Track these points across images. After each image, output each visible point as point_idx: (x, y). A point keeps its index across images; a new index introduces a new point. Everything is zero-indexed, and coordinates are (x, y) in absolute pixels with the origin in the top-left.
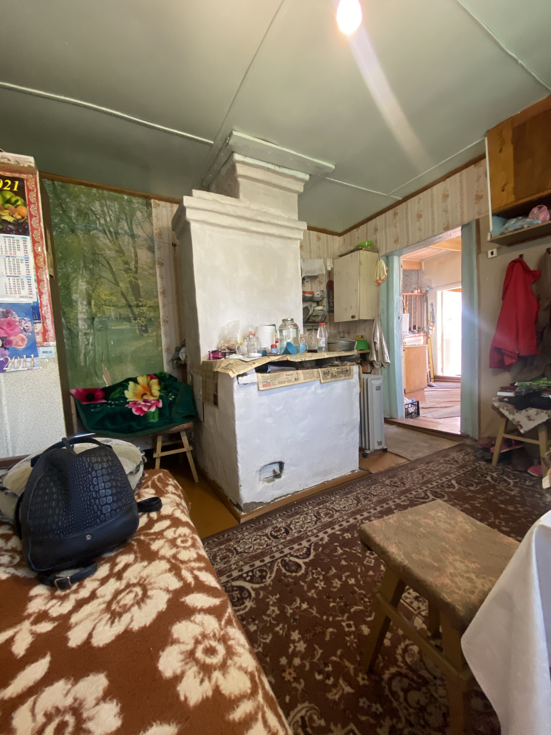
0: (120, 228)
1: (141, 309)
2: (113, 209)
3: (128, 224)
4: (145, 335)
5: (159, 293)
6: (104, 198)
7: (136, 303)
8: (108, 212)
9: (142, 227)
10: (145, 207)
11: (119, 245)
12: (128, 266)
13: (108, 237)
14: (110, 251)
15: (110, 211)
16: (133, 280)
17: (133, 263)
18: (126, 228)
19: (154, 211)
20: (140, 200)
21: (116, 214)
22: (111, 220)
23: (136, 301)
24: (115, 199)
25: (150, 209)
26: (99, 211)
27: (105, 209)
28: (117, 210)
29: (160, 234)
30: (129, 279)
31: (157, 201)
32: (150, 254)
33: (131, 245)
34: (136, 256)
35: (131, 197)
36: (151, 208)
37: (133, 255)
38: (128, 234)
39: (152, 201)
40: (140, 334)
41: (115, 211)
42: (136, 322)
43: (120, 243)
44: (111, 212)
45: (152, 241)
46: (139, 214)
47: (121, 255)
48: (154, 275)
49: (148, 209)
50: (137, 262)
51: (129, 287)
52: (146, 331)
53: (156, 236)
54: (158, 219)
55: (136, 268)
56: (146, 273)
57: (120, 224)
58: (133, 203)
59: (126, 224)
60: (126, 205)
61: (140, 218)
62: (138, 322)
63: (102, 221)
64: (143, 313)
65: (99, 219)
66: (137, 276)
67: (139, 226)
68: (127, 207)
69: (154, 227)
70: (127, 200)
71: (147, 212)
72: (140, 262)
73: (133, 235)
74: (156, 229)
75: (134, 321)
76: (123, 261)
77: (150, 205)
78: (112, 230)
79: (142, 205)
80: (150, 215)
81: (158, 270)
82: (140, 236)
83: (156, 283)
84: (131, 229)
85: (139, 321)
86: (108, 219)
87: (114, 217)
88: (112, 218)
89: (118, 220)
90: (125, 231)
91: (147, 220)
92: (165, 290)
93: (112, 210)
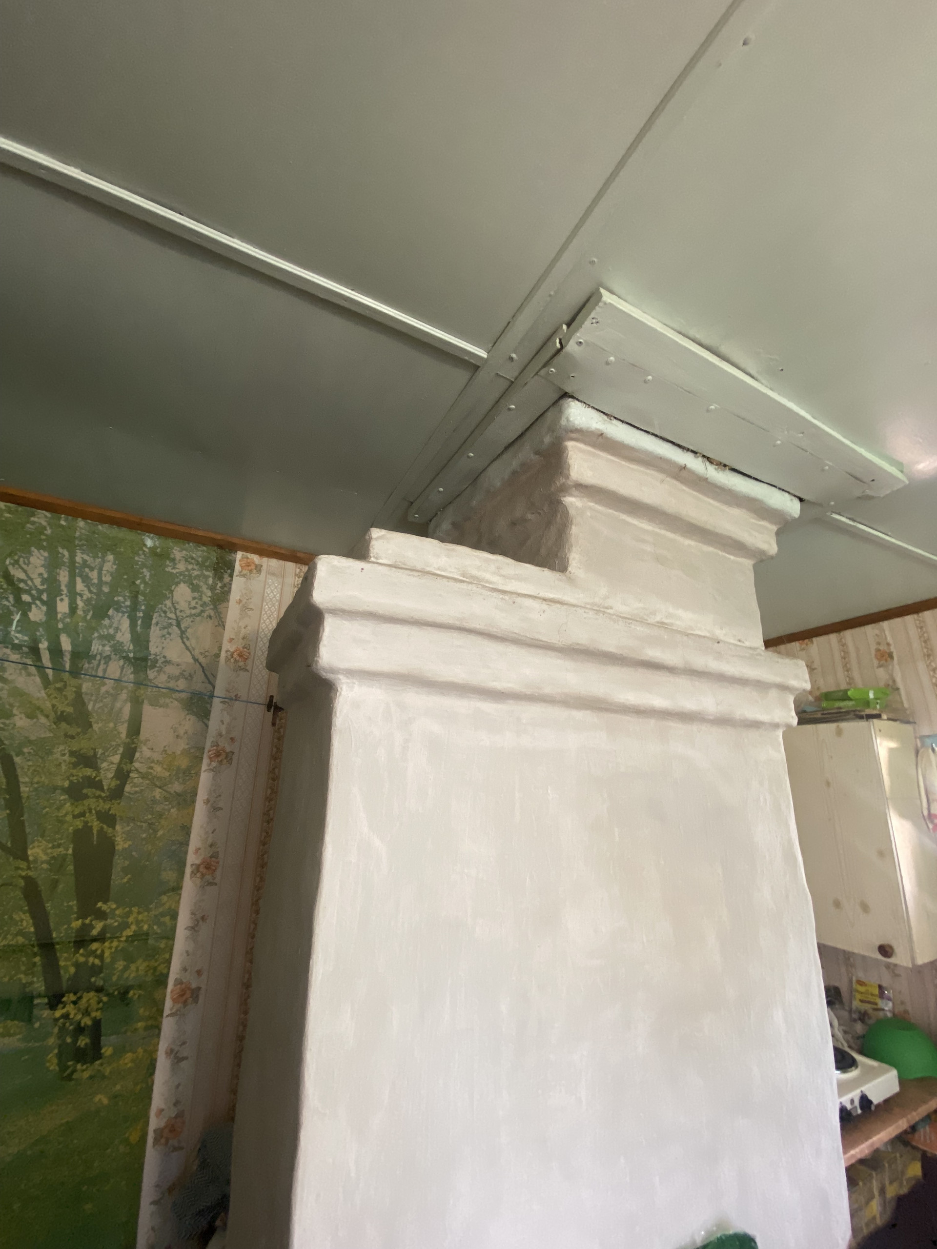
0: (101, 637)
1: (93, 953)
2: (94, 575)
3: (133, 625)
4: (83, 1072)
5: (188, 870)
6: (70, 543)
7: (77, 924)
8: (72, 585)
9: (183, 632)
10: (210, 574)
11: (79, 694)
12: (89, 772)
13: (41, 668)
14: (30, 716)
15: (79, 580)
16: (96, 825)
17: (116, 759)
18: (124, 636)
19: (238, 585)
20: (199, 553)
21: (100, 592)
22: (73, 609)
23: (82, 915)
24: (111, 547)
25: (226, 579)
26: (38, 582)
27: (63, 576)
28: (107, 578)
29: (243, 656)
30: (79, 823)
31: (255, 558)
32: (189, 723)
33: (124, 696)
34: (135, 729)
35: (170, 542)
36: (231, 576)
37: (123, 729)
38: (126, 658)
39: (239, 555)
40: (63, 1067)
41: (101, 582)
42: (58, 1013)
43: (86, 686)
44: (80, 586)
45: (210, 676)
46: (182, 593)
47: (73, 731)
48: (187, 800)
49: (221, 579)
50: (130, 754)
51: (70, 859)
52: (93, 1053)
53: (227, 660)
54: (245, 608)
55: (122, 776)
56: (157, 793)
57: (106, 622)
58: (173, 560)
59: (126, 624)
60: (144, 565)
61: (183, 605)
62: (66, 1016)
63: (37, 614)
64: (96, 971)
65: (25, 608)
66: (116, 808)
67: (175, 628)
68: (147, 573)
69: (228, 634)
70: (152, 550)
71: (212, 588)
72: (144, 752)
73: (145, 659)
74: (231, 640)
75: (46, 1013)
76: (72, 753)
77: (231, 566)
78: (66, 644)
79: (201, 565)
80: (221, 597)
81: (205, 779)
82: (167, 662)
83: (186, 830)
84: (141, 640)
85: (70, 1009)
86: (63, 607)
87: (88, 602)
88: (80, 603)
89: (100, 611)
90: (118, 649)
91: (209, 611)
92: (214, 856)
93: (86, 580)
